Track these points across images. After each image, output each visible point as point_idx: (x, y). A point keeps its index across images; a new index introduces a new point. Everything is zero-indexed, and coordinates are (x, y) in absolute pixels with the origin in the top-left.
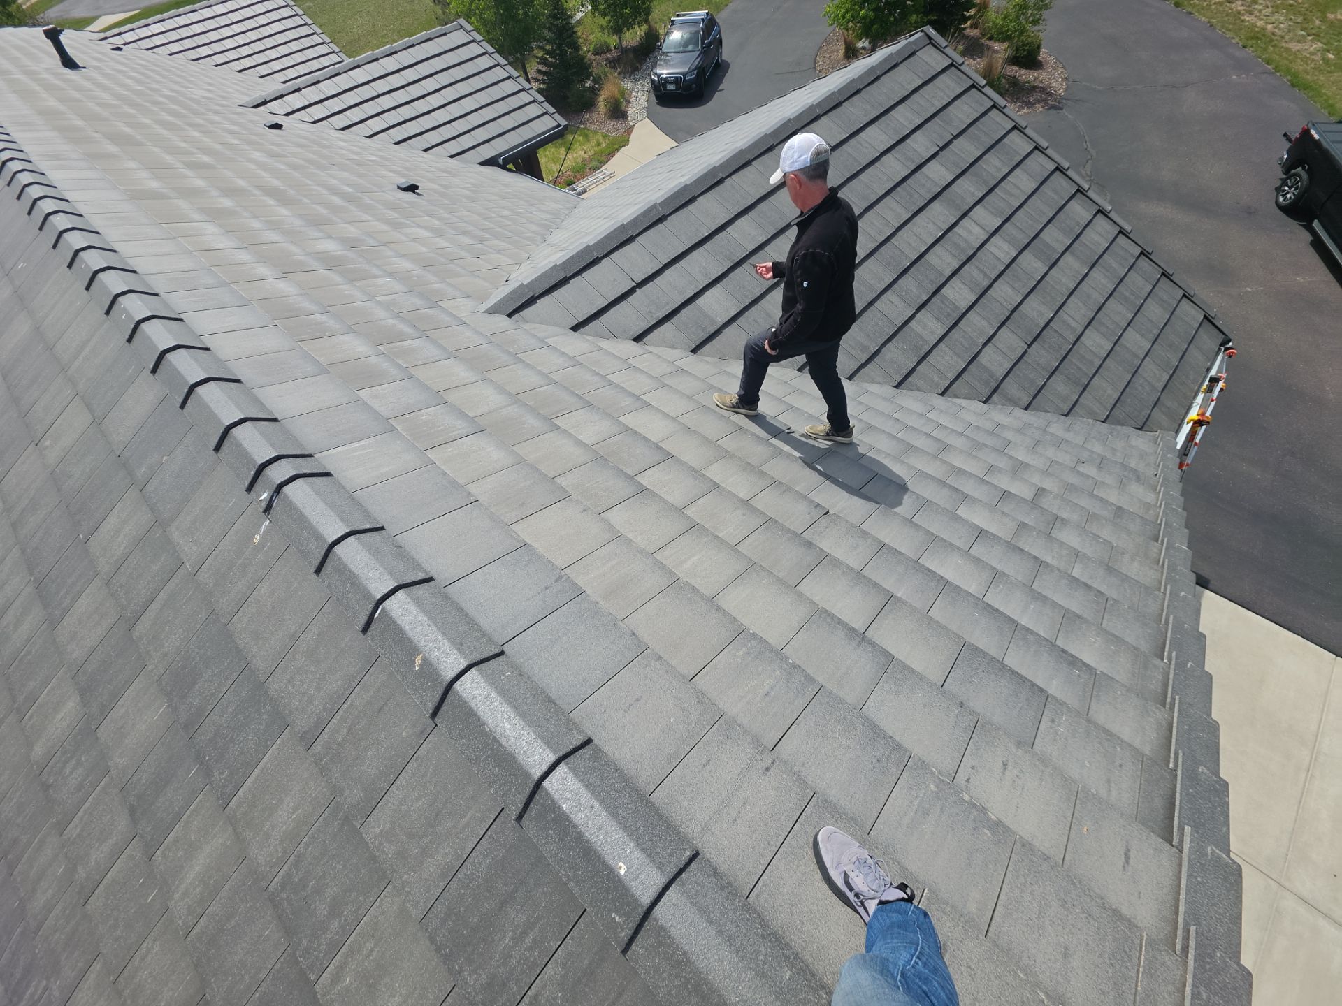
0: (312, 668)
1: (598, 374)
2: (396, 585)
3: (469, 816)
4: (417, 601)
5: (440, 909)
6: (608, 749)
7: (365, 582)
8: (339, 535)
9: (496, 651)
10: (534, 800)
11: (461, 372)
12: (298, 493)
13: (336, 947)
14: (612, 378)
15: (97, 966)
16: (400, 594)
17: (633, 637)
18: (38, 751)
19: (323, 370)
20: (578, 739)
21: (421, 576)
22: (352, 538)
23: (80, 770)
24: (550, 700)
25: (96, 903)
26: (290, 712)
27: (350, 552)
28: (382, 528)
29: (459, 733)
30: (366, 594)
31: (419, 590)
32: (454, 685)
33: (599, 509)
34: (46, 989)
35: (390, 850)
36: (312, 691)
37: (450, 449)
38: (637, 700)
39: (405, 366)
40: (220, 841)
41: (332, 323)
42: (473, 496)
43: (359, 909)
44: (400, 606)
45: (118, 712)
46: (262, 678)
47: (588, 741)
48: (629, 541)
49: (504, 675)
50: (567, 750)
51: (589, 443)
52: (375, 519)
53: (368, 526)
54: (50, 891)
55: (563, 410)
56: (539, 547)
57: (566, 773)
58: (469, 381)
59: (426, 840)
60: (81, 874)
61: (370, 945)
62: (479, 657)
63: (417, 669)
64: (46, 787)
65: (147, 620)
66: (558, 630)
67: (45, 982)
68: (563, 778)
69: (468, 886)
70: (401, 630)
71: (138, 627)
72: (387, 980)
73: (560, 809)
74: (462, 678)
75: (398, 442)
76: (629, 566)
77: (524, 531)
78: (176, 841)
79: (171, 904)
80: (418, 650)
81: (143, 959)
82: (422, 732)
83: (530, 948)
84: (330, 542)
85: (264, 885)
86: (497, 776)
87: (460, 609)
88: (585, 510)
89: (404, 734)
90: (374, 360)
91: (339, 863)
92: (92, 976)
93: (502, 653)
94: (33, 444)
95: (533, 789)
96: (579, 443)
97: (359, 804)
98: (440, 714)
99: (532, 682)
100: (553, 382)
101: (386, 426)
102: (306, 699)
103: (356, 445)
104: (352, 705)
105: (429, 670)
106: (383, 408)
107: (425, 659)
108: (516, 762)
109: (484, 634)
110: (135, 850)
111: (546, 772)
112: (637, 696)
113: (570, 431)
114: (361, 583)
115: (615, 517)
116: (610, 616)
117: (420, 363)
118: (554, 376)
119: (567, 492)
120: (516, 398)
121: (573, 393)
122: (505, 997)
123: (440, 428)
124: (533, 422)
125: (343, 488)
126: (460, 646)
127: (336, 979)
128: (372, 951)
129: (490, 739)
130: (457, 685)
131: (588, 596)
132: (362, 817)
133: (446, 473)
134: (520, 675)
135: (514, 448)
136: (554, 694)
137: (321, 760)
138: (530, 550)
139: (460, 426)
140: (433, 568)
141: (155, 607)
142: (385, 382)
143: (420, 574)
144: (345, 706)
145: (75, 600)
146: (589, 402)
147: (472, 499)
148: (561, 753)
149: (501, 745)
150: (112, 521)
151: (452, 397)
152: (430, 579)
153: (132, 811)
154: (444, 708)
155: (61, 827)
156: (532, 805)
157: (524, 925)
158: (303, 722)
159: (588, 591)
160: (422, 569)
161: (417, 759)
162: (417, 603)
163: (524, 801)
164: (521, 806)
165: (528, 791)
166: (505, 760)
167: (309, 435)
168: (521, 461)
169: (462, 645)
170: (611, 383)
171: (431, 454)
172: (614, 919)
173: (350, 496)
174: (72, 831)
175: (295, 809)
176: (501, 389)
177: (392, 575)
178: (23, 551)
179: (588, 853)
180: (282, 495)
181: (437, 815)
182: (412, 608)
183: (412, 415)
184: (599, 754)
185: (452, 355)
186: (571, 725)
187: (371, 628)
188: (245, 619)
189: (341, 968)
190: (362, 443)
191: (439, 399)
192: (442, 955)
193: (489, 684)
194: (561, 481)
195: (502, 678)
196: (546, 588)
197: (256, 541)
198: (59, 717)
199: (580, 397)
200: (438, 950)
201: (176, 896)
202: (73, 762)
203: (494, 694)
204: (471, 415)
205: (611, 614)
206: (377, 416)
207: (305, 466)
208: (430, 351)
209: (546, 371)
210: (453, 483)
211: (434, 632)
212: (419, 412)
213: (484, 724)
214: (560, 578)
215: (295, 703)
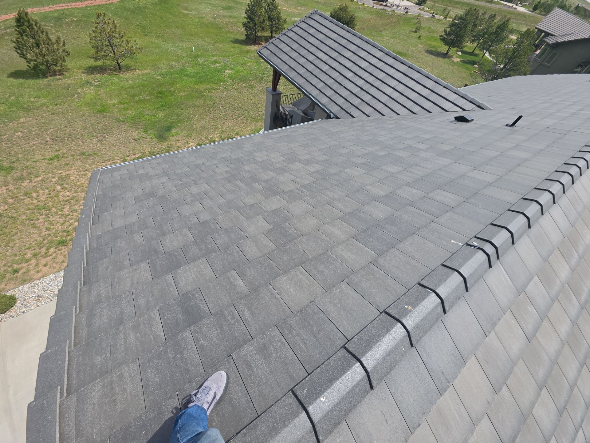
0: (401, 264)
1: (582, 421)
2: (443, 298)
3: (346, 324)
4: (436, 307)
5: (316, 309)
6: (367, 399)
7: (443, 285)
8: (463, 274)
9: (414, 343)
10: (352, 357)
11: (564, 328)
12: (480, 257)
13: (309, 272)
14: (581, 432)
15: (312, 208)
16: (438, 300)
17: (418, 425)
18: (368, 187)
19: (546, 260)
20: (374, 383)
21: (447, 309)
22: (462, 279)
23: (363, 198)
24: (391, 370)
25: (328, 206)
26: (384, 256)
27: (455, 279)
28: (467, 290)
29: (379, 324)
30: (438, 286)
31: (440, 308)
32: (399, 323)
33: (489, 413)
34: (307, 196)
35: (337, 292)
36: (392, 264)
37: (514, 322)
38: (386, 421)
39: (559, 298)
40: (342, 236)
41: (574, 261)
42: (489, 334)
43: (319, 280)
44: (432, 300)
45: (381, 205)
46: (396, 247)
47: (372, 388)
48: (472, 431)
49: (403, 347)
50: (371, 377)
51: (533, 412)
52: (471, 288)
53: (468, 285)
54: (331, 195)
55: (553, 394)
56: (464, 371)
57: (362, 375)
58: (559, 333)
59: (339, 306)
60: (335, 202)
61: (309, 283)
62: (412, 336)
63: (406, 307)
64: (358, 191)
65: (413, 209)
66: (421, 377)
67: (308, 195)
68: (360, 373)
69: (322, 321)
70: (423, 301)
71: (410, 207)
72: (298, 289)
73: (348, 370)
74: (403, 327)
75: (513, 296)
76: (456, 429)
77: (472, 362)
78: (343, 225)
79: (326, 225)
80: (414, 308)
81: (313, 219)
82: (378, 306)
83: (299, 345)
84: (460, 271)
85: (329, 250)
86: (362, 340)
87: (432, 326)
88: (488, 402)
89: (377, 299)
90: (558, 282)
91: (333, 273)
92: (310, 207)
93: (412, 345)
94: (473, 168)
95: (357, 358)
96: (533, 404)
97: (352, 281)
98: (386, 315)
99: (399, 361)
100: (572, 389)
101: (521, 290)
102: (389, 262)
103: (507, 277)
104: (388, 278)
105: (406, 312)
106: (530, 288)
107: (410, 311)
108: (368, 351)
109: (421, 338)
110: (340, 214)
111: (364, 365)
112: (388, 421)
113: (539, 399)
114: (442, 284)
115: (485, 424)
116: (429, 411)
117: (563, 305)
118: (576, 390)
119: (499, 392)
120: (554, 362)
121: (567, 402)
122: (287, 332)
123: (525, 317)
124: (541, 373)
125: (485, 273)
126: (417, 327)
127: (301, 272)
128: (307, 284)
129: (378, 338)
130: (399, 325)
131: (439, 398)
132: (348, 282)
133: (500, 320)
134: (402, 355)
135: (521, 359)
136: (392, 372)
137: (368, 267)
138: (462, 365)
139: (529, 328)
140: (450, 314)
141: (418, 211)
142: (546, 288)
143: (448, 308)
144: (387, 276)
145: (417, 189)
146: (562, 414)
147: (487, 334)
148: (370, 374)
149: (375, 344)
150: (449, 195)
151: (546, 323)
152: (445, 312)
153: (352, 213)
154: (389, 317)
155: (347, 196)
156: (350, 355)
157: (307, 343)
158: (381, 261)
159: (441, 398)
160: (450, 309)
161: (368, 303)
162: (435, 308)
163: (353, 352)
164: (350, 350)
165: (357, 355)
166: (370, 344)
167: (508, 257)
168: (514, 363)
169: (417, 328)
170: (577, 431)
171: (508, 313)
172: (305, 390)
173: (481, 276)
174: (346, 198)
175: (351, 259)
176: (559, 353)
177: (447, 297)
178: (432, 173)
179: (331, 381)
180: (477, 250)
181: (347, 311)
182: (433, 305)
183: (529, 302)
184: (366, 393)
185: (574, 323)
186: (380, 380)
187: (421, 287)
188: (418, 240)
189: (304, 274)
190: (509, 280)
191: (543, 316)
192: (303, 309)
193: (400, 340)
194: (505, 388)
195: (402, 346)
196: (442, 373)
197: (452, 241)
198: (378, 191)
199: (565, 408)
200: (305, 308)
201: (328, 226)
202: (366, 196)
203: (396, 342)
204: (537, 335)
205: (430, 411)
206: (525, 285)
207: (493, 258)
208: (573, 311)
209: (578, 384)
210: (494, 325)
211: (422, 315)
212: (532, 305)
213: (384, 336)
214: (449, 382)
215: (388, 258)
